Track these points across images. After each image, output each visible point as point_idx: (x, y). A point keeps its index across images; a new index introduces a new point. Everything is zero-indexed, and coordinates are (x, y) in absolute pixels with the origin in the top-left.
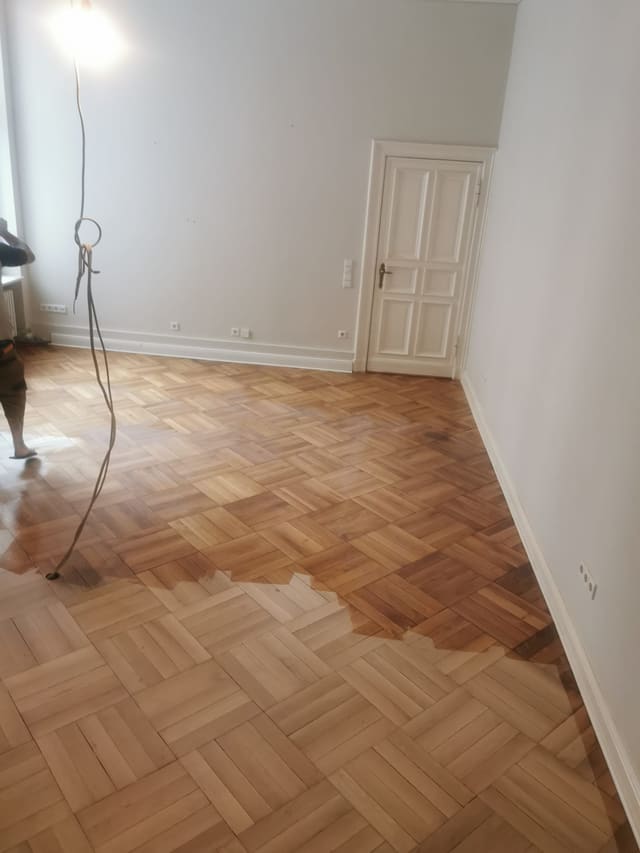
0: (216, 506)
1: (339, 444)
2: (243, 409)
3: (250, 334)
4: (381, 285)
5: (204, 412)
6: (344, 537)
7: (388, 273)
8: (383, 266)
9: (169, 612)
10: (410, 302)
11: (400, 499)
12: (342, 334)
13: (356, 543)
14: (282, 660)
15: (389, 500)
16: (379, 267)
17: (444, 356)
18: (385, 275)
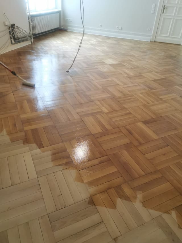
0: (107, 64)
1: (143, 56)
2: (117, 47)
3: (121, 28)
4: (163, 13)
5: (106, 47)
6: (140, 73)
7: (166, 8)
8: (165, 6)
9: (94, 80)
10: (172, 18)
11: (157, 68)
12: (149, 29)
13: (143, 74)
14: (119, 91)
15: (154, 68)
16: (163, 6)
17: (180, 37)
18: (165, 9)
